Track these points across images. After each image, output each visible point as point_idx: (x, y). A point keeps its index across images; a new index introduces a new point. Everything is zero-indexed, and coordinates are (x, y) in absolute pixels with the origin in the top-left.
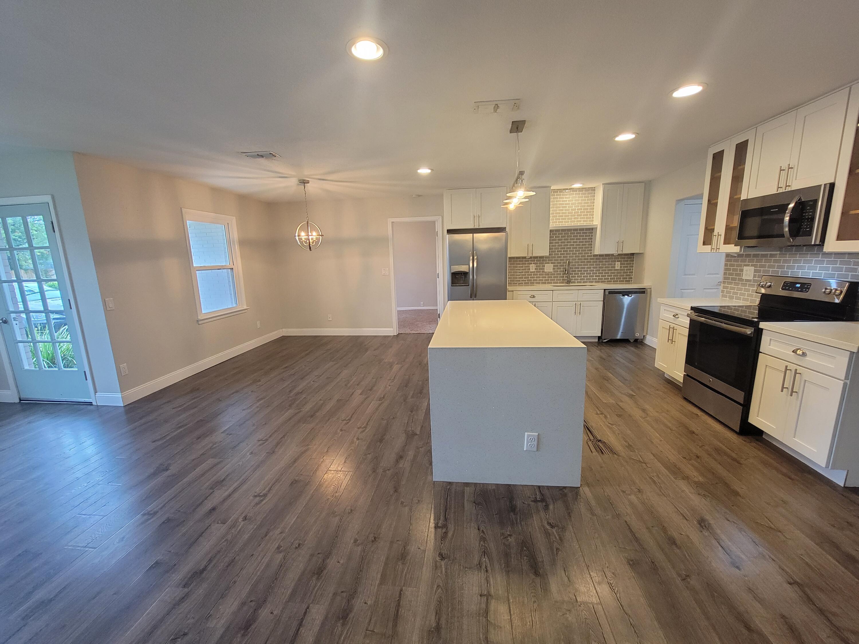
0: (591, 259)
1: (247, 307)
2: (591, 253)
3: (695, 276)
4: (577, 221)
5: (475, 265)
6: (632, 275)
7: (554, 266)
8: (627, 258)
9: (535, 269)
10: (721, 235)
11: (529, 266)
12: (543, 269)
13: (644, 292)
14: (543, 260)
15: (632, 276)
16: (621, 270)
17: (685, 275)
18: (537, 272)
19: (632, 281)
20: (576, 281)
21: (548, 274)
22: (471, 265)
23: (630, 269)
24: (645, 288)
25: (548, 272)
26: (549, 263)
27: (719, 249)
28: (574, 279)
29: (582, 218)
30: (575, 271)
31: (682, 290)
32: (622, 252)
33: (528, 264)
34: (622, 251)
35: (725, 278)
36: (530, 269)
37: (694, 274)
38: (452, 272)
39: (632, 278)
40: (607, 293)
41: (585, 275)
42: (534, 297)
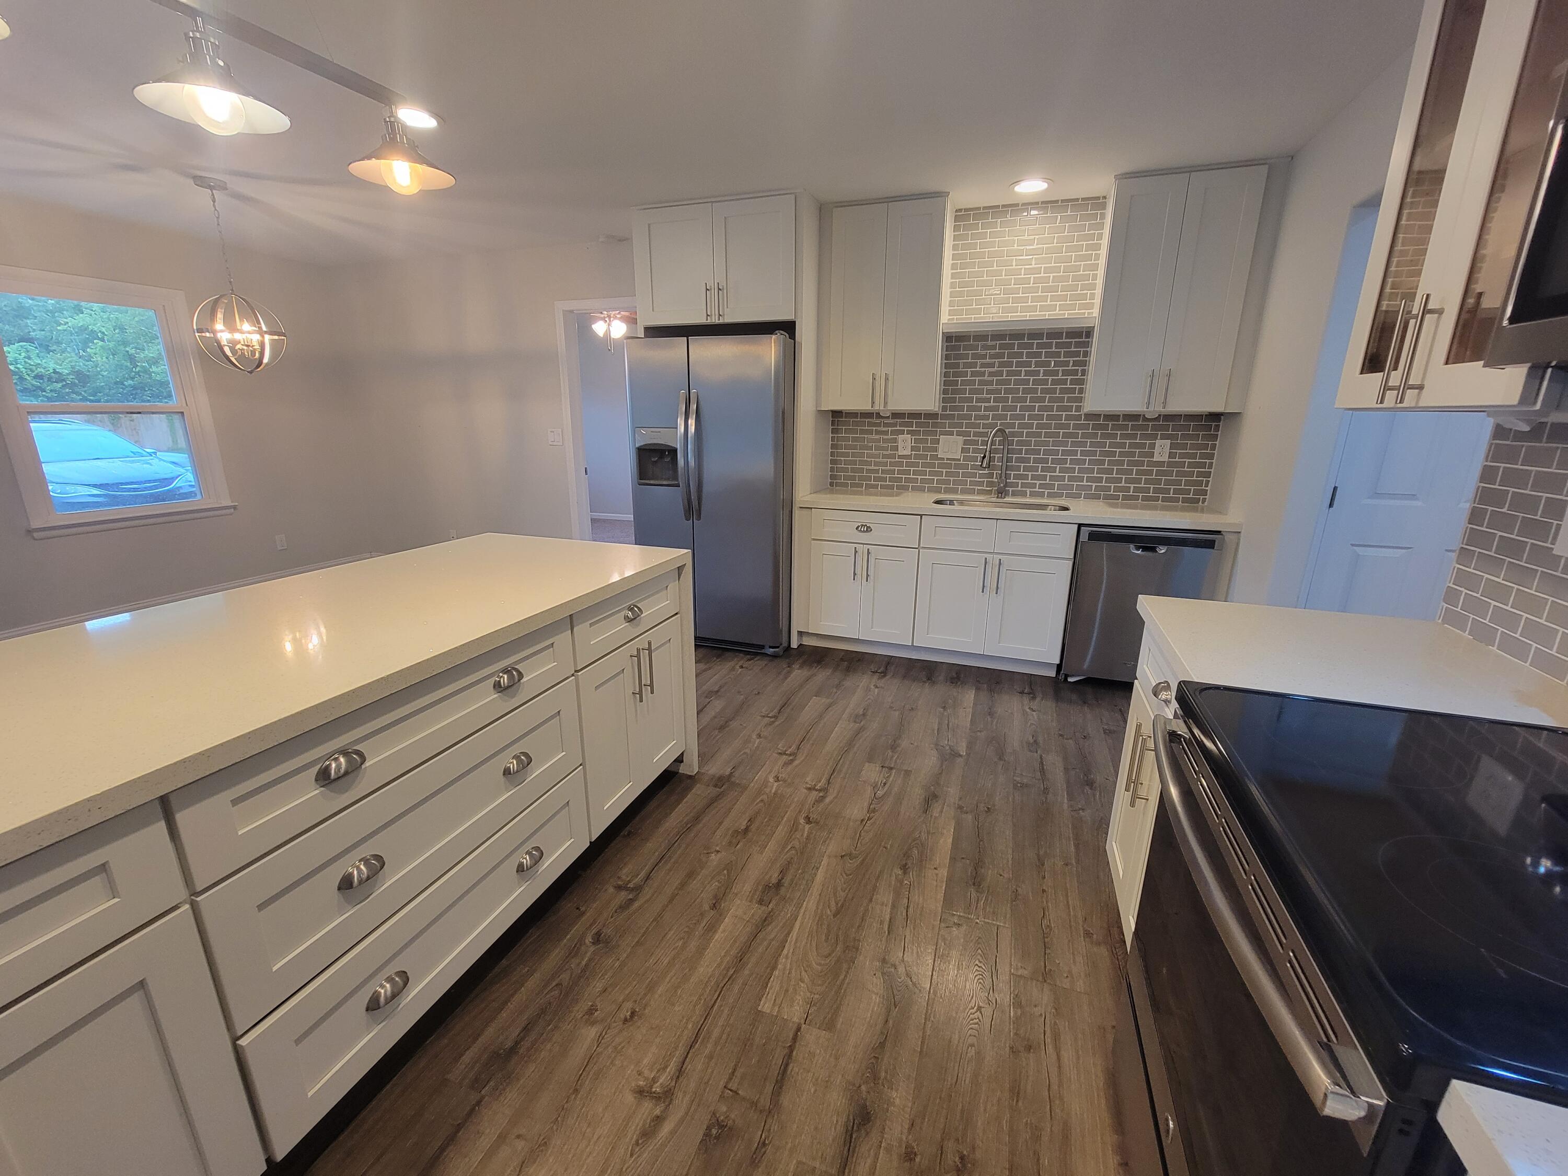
0: (1076, 427)
1: (232, 502)
2: (1078, 409)
3: (1419, 503)
4: (1043, 308)
5: (692, 429)
6: (1208, 482)
7: (965, 442)
8: (1196, 428)
9: (913, 449)
10: (1440, 312)
11: (895, 441)
12: (936, 450)
13: (1210, 544)
14: (935, 425)
15: (1207, 486)
16: (1170, 464)
17: (1377, 495)
18: (916, 456)
19: (1204, 502)
20: (1028, 491)
21: (948, 466)
22: (682, 429)
23: (1203, 465)
24: (1219, 532)
25: (948, 459)
26: (951, 434)
27: (1420, 388)
28: (1023, 485)
29: (1059, 298)
30: (1027, 460)
31: (1355, 548)
32: (1164, 407)
33: (893, 433)
34: (1165, 403)
35: (1473, 537)
36: (896, 448)
37: (1413, 497)
38: (637, 445)
39: (1205, 493)
40: (1084, 537)
41: (1057, 474)
42: (869, 530)
